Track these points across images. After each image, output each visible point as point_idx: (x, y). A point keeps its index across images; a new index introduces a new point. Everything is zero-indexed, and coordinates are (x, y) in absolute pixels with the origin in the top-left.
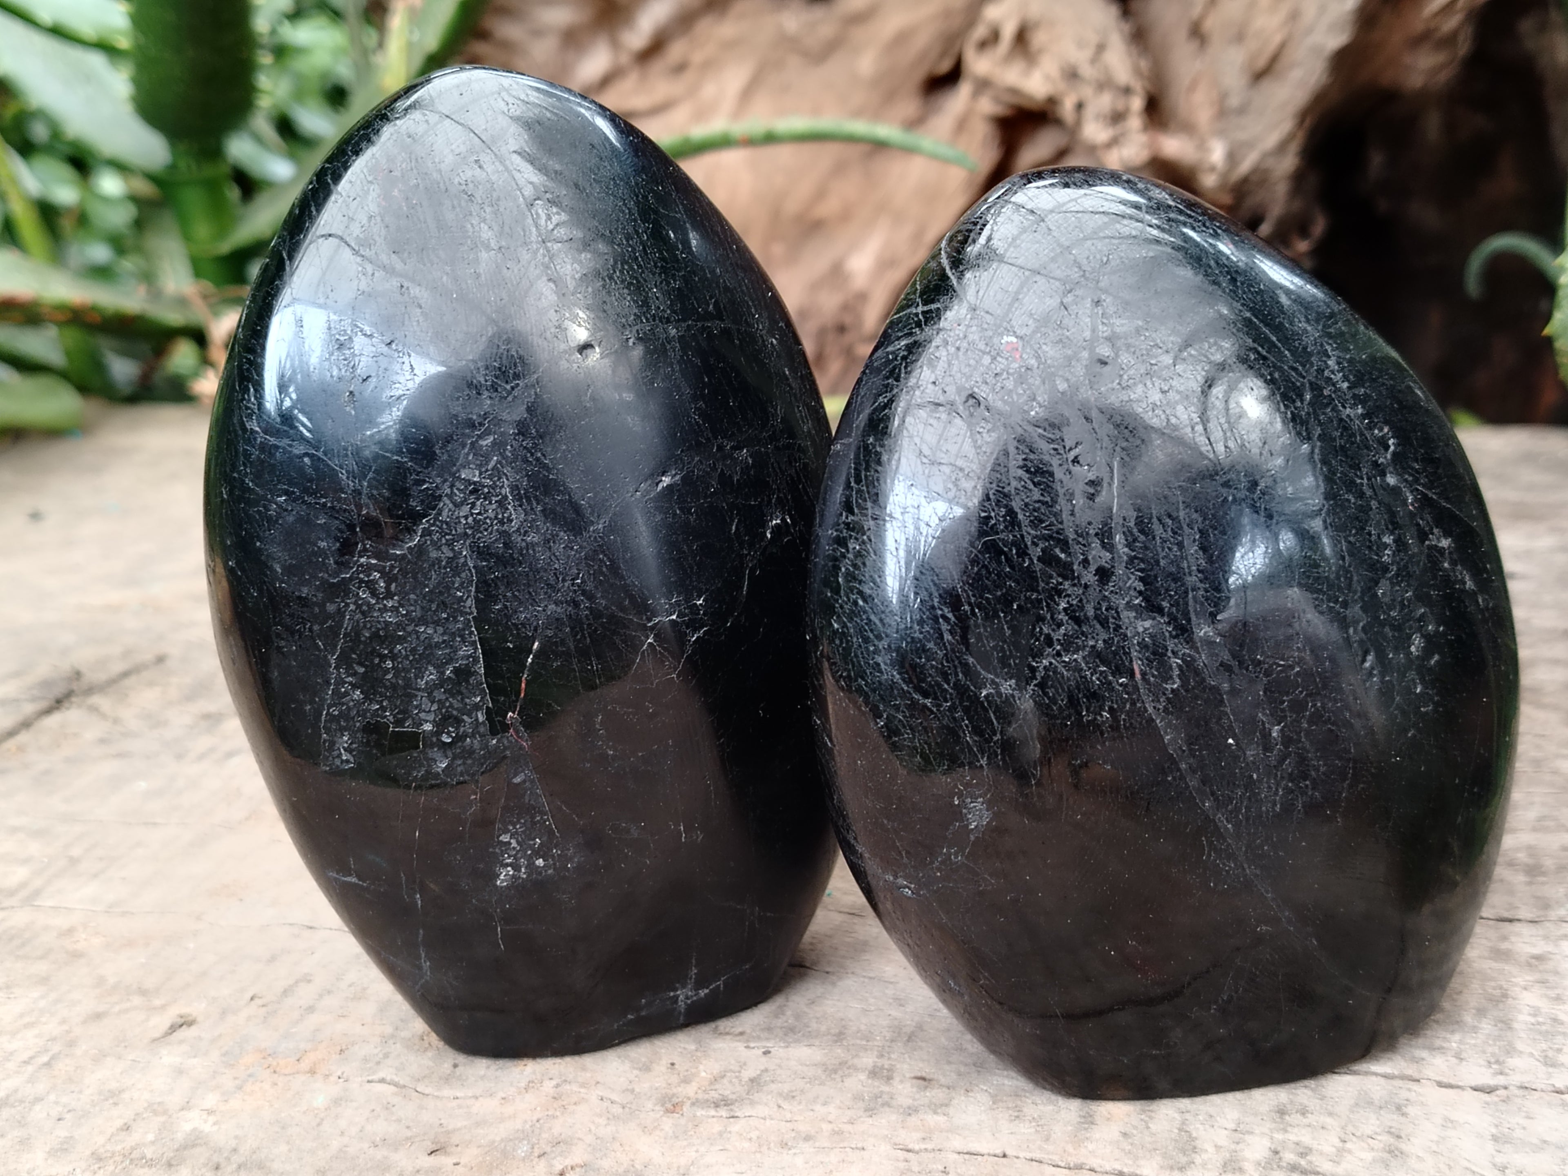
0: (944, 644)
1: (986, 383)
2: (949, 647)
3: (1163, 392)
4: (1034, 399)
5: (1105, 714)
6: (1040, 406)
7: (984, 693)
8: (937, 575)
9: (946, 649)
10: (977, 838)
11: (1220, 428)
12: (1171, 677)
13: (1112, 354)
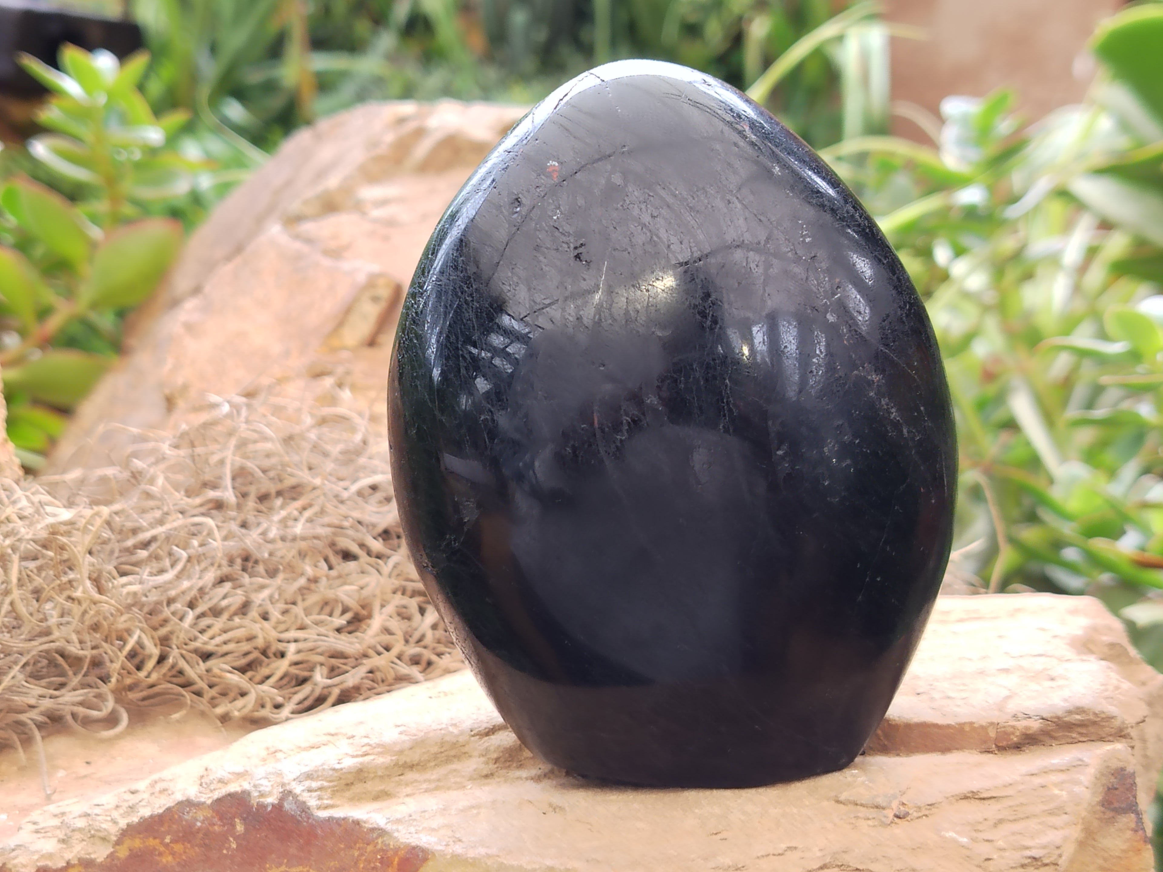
0: (460, 377)
1: (529, 192)
2: (463, 380)
3: (653, 217)
4: (559, 208)
5: (568, 449)
6: (562, 213)
7: (482, 418)
8: (464, 325)
9: (461, 381)
10: (468, 529)
11: (689, 250)
12: (621, 431)
13: (623, 184)
